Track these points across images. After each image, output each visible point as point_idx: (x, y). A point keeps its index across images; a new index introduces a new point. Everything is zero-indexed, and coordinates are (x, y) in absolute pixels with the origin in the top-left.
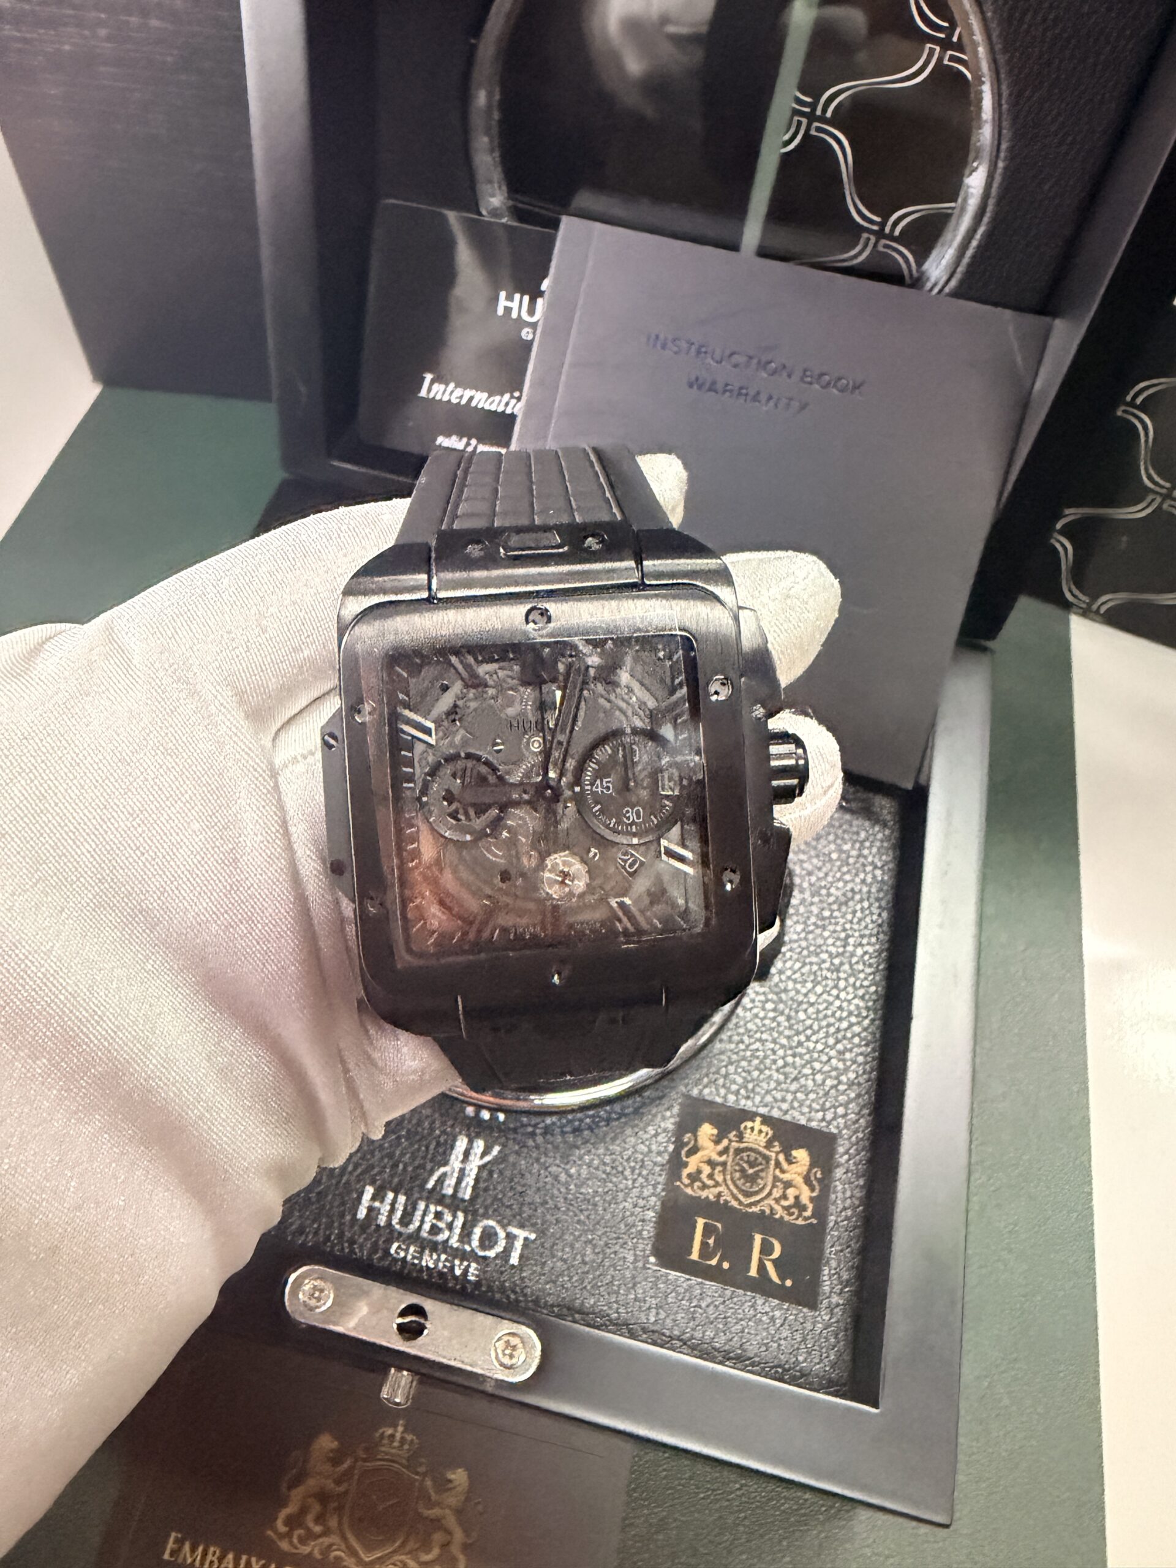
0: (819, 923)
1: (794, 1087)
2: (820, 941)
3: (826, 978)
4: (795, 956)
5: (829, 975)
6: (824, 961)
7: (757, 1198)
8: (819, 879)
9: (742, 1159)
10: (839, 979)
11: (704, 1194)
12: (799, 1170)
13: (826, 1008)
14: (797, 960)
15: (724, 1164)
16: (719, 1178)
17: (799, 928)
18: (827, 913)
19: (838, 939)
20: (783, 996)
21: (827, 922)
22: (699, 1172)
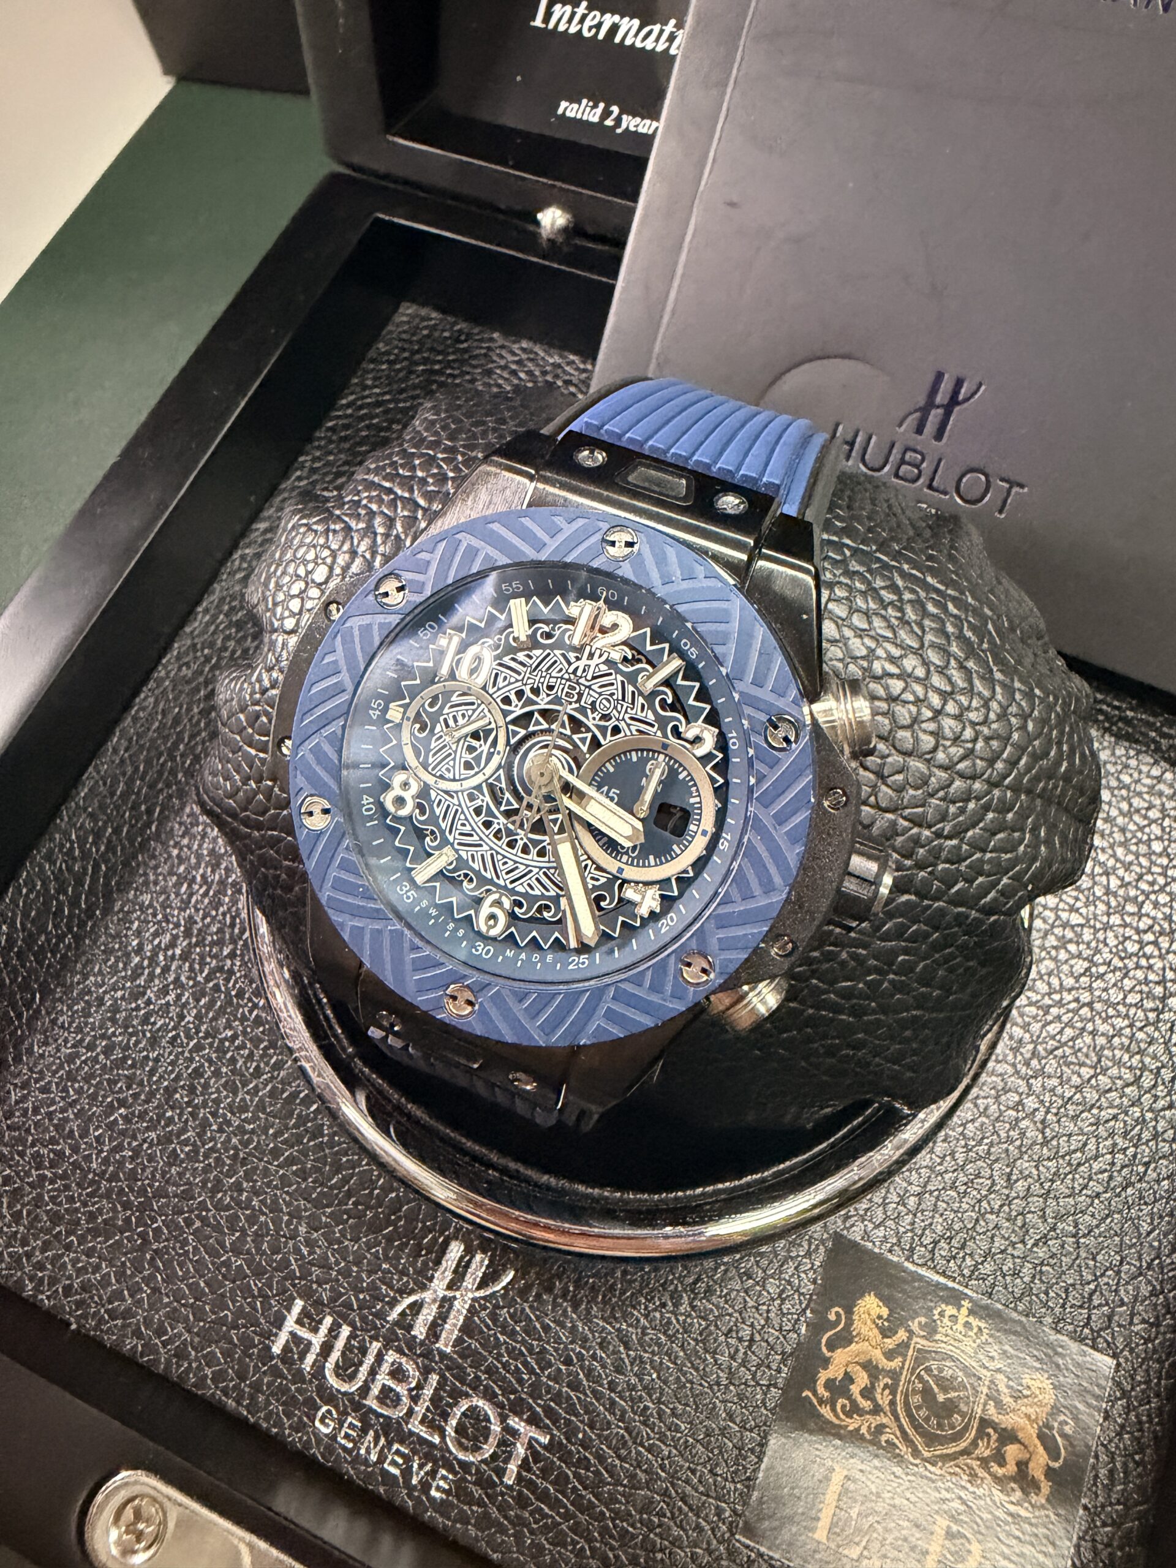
0: (1117, 962)
1: (1041, 1252)
2: (1115, 996)
3: (1119, 1063)
4: (1065, 1019)
5: (1126, 1057)
6: (1119, 1033)
7: (951, 1449)
8: (1124, 885)
9: (928, 1370)
10: (1144, 1068)
11: (852, 1424)
12: (1030, 1411)
13: (1115, 1117)
14: (1069, 1024)
15: (895, 1375)
16: (883, 1399)
17: (1080, 966)
18: (1133, 948)
19: (1150, 995)
20: (1036, 1084)
21: (1131, 964)
22: (848, 1378)
